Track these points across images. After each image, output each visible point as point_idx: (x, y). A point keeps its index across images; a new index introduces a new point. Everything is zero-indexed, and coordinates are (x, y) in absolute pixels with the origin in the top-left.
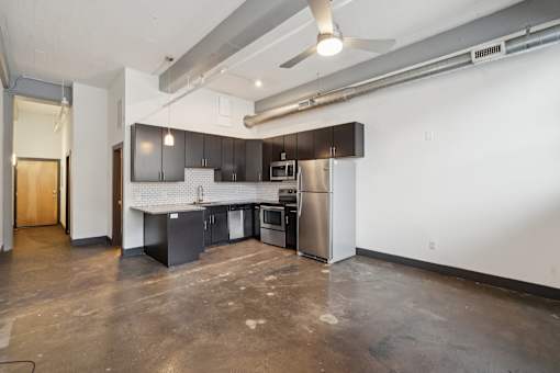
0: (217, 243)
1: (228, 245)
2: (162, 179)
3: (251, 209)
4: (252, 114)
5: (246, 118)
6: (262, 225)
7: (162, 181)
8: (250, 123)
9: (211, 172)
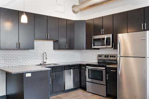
0: (57, 93)
1: (64, 94)
2: (19, 47)
3: (79, 68)
4: (77, 4)
5: (74, 6)
6: (88, 79)
7: (19, 49)
8: (76, 9)
9: (51, 43)
